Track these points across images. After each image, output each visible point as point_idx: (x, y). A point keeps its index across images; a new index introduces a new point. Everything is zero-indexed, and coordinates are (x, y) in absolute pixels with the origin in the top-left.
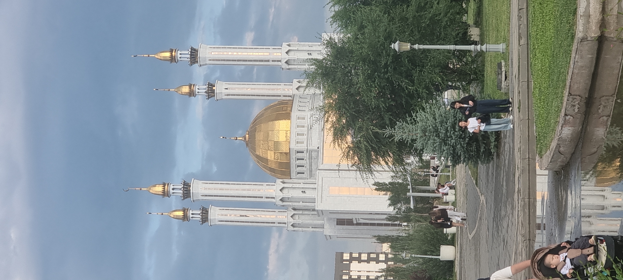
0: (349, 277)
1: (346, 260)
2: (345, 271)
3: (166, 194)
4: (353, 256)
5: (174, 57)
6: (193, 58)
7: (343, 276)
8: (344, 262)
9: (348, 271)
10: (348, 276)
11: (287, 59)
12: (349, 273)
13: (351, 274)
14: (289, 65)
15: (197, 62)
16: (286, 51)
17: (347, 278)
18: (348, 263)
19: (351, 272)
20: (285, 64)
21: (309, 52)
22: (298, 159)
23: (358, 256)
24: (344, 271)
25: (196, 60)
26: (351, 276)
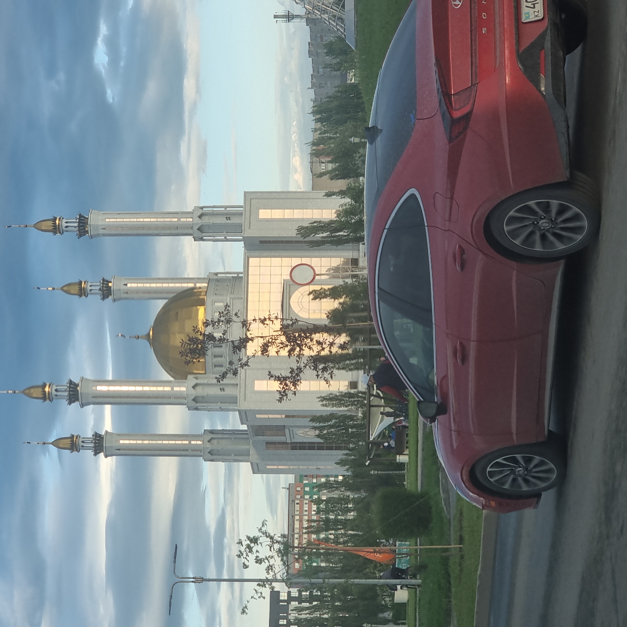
0: (287, 622)
1: (284, 601)
2: (283, 615)
3: (47, 397)
4: (292, 596)
5: (58, 225)
6: (81, 226)
7: (280, 620)
8: (281, 604)
9: (285, 615)
10: (285, 620)
11: (200, 225)
12: (287, 616)
13: (289, 618)
14: (202, 233)
15: (87, 231)
16: (199, 214)
17: (285, 623)
18: (286, 604)
19: (289, 616)
20: (197, 231)
21: (228, 216)
22: (215, 356)
23: (297, 596)
24: (280, 615)
25: (87, 229)
26: (290, 620)
